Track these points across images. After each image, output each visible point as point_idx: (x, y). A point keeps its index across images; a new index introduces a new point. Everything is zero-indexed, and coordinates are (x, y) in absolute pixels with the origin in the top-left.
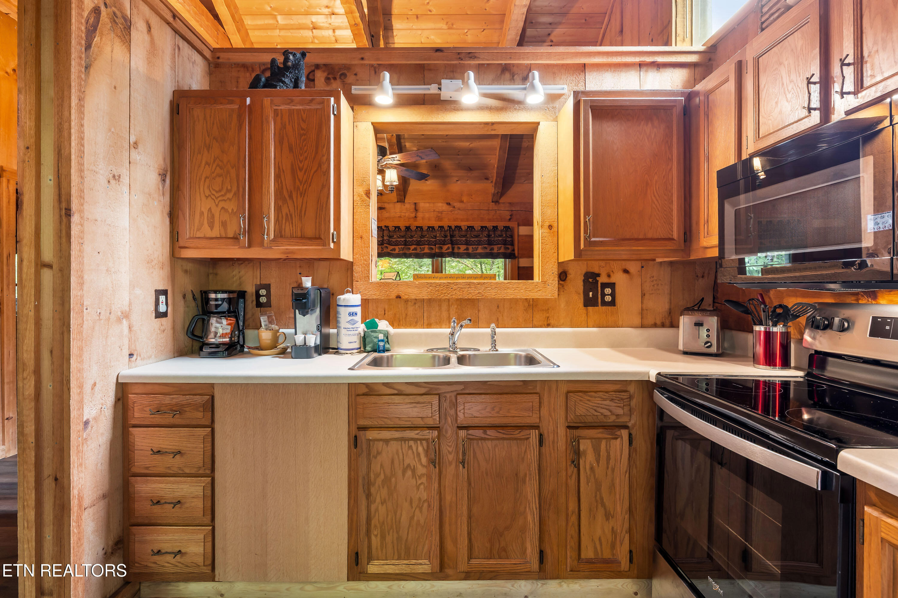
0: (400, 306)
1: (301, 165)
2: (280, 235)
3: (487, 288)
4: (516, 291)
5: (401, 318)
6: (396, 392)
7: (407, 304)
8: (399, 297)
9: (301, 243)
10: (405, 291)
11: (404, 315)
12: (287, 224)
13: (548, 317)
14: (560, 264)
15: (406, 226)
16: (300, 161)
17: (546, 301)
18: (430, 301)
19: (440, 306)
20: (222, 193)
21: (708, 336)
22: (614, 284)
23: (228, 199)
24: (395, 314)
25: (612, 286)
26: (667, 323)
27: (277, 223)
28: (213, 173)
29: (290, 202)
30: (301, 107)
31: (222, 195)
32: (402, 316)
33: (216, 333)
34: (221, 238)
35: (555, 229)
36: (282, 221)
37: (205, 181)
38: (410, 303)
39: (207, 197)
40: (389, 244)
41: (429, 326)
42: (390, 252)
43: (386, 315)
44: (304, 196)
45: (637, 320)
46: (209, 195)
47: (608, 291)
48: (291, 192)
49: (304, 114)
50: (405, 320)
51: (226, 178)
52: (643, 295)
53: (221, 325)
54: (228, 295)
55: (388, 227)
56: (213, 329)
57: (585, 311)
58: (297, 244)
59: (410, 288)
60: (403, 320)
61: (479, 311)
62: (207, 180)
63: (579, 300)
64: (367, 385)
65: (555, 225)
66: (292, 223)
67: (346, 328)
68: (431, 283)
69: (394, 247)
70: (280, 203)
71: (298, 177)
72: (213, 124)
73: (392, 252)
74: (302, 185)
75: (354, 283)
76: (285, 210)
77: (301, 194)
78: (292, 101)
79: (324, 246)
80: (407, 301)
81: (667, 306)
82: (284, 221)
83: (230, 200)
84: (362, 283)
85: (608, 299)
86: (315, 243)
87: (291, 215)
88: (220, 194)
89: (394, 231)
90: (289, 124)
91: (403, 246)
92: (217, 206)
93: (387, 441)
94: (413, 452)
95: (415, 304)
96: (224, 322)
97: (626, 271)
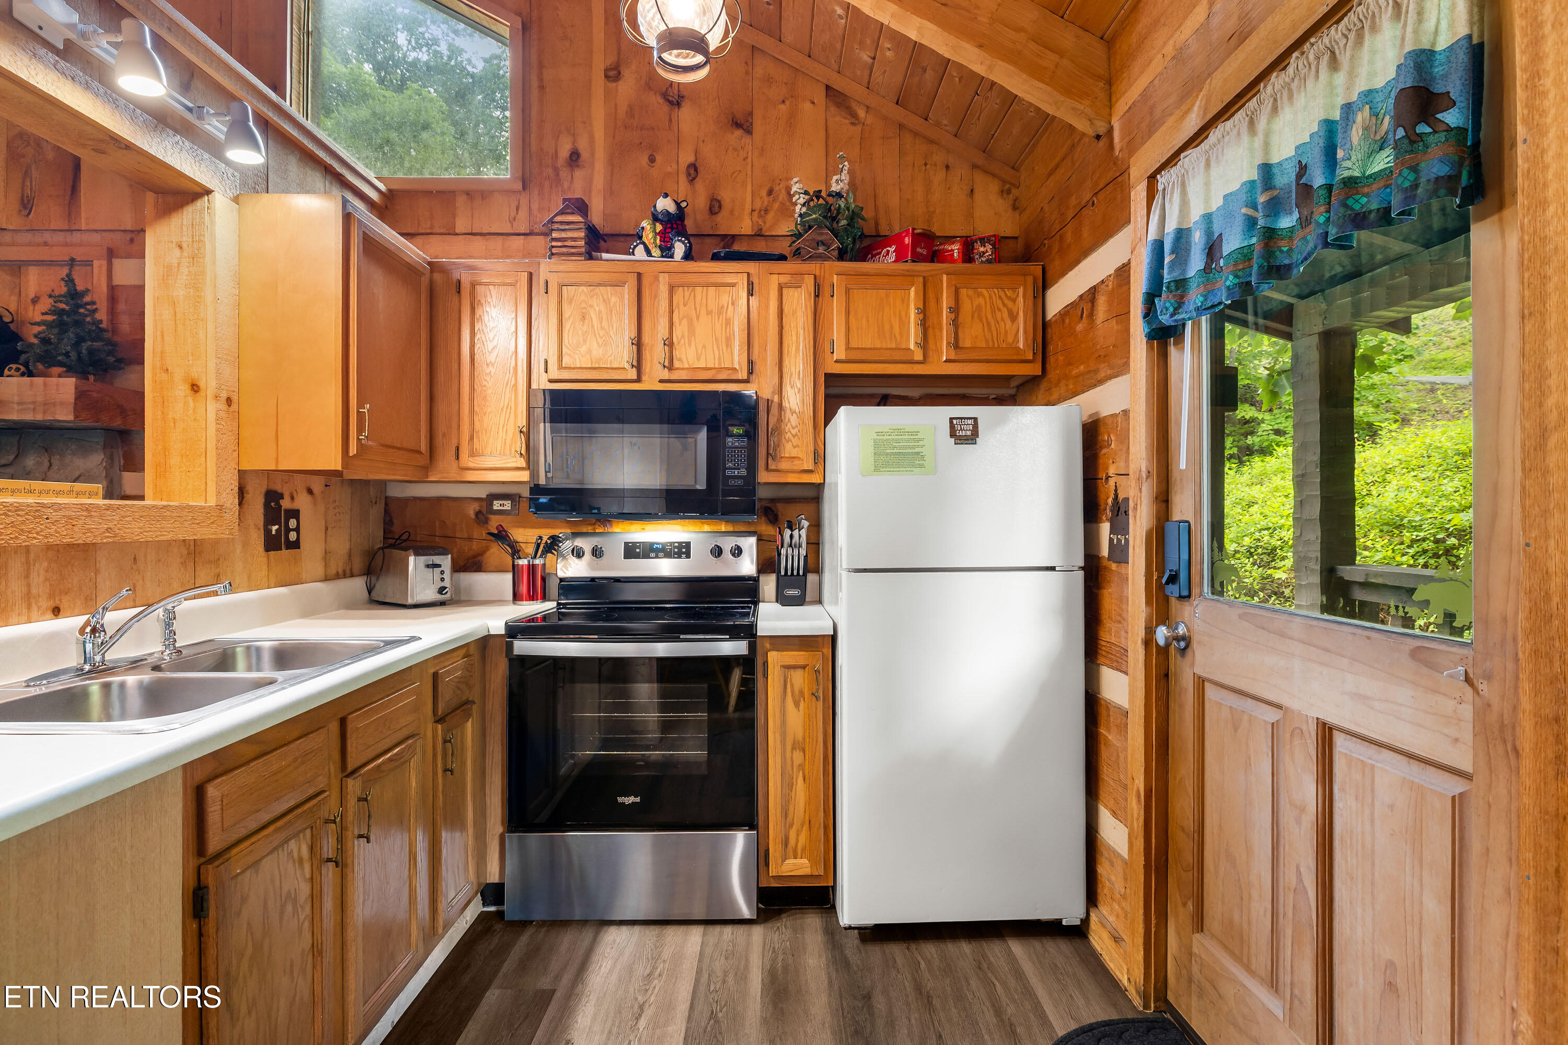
4: (177, 525)
13: (218, 575)
14: (242, 474)
17: (216, 543)
19: (4, 568)
21: (442, 580)
22: (298, 511)
25: (295, 514)
26: (348, 572)
35: (234, 407)
45: (320, 571)
47: (293, 523)
52: (327, 529)
57: (265, 559)
63: (257, 539)
65: (235, 398)
81: (348, 547)
85: (293, 536)
97: (310, 491)
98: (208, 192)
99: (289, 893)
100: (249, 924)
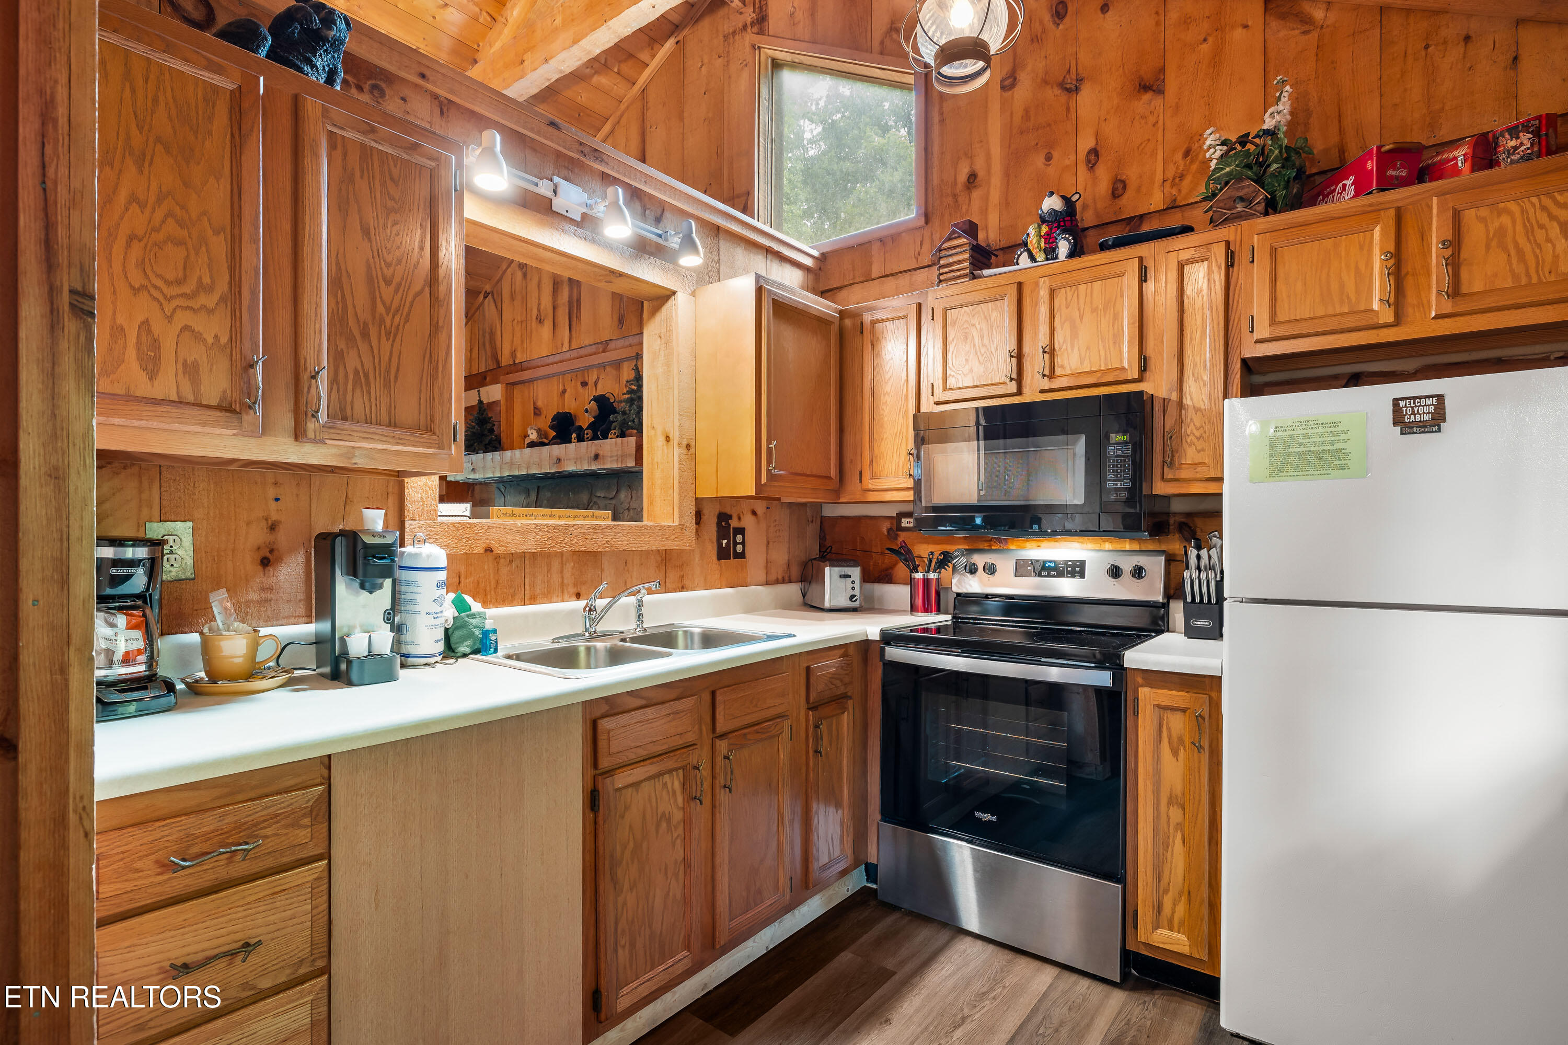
0: (486, 567)
1: (388, 273)
2: (341, 414)
3: (617, 533)
4: (652, 539)
5: (488, 589)
7: (498, 563)
8: (489, 550)
9: (393, 437)
10: (501, 539)
11: (493, 586)
12: (358, 392)
13: (682, 577)
14: (698, 500)
16: (385, 262)
17: (681, 552)
18: (534, 555)
19: (549, 565)
20: (186, 289)
21: (853, 589)
22: (744, 529)
23: (203, 307)
24: (478, 583)
25: (741, 531)
26: (787, 579)
27: (335, 387)
28: (158, 230)
29: (363, 347)
30: (390, 151)
31: (184, 295)
32: (490, 586)
33: (109, 653)
34: (181, 403)
35: (692, 450)
36: (346, 384)
37: (128, 245)
38: (502, 561)
39: (136, 291)
41: (533, 600)
43: (462, 584)
44: (394, 341)
45: (762, 577)
46: (143, 287)
47: (739, 538)
48: (366, 324)
49: (395, 166)
50: (495, 592)
51: (197, 254)
52: (768, 543)
53: (115, 630)
54: (150, 552)
56: (100, 644)
57: (718, 566)
58: (384, 439)
59: (508, 533)
60: (493, 592)
61: (602, 570)
62: (137, 248)
63: (711, 551)
64: (607, 699)
65: (693, 444)
66: (369, 393)
67: (431, 614)
68: (541, 525)
70: (342, 345)
71: (381, 297)
72: (156, 101)
74: (390, 315)
75: (407, 523)
76: (352, 362)
77: (388, 334)
78: (373, 130)
79: (439, 448)
80: (498, 557)
81: (786, 558)
82: (350, 386)
83: (210, 312)
84: (422, 522)
85: (739, 548)
86: (422, 440)
87: (366, 376)
88: (179, 290)
90: (362, 177)
92: (170, 319)
93: (637, 785)
94: (668, 792)
95: (511, 561)
97: (754, 513)
98: (674, 293)
99: (663, 814)
100: (630, 826)
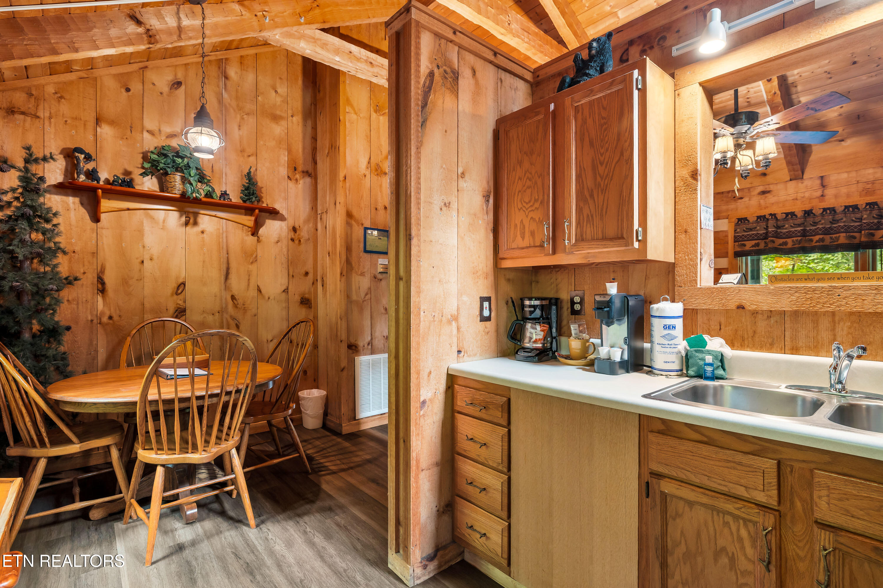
0: (743, 320)
1: (602, 159)
2: (581, 239)
5: (746, 336)
6: (705, 439)
7: (755, 317)
8: (741, 307)
9: (602, 245)
10: (752, 299)
11: (751, 333)
12: (588, 225)
15: (805, 211)
16: (600, 153)
18: (796, 314)
19: (816, 323)
20: (531, 204)
23: (536, 208)
24: (736, 331)
27: (579, 226)
28: (524, 186)
29: (590, 202)
30: (601, 95)
31: (531, 206)
32: (747, 334)
33: (531, 338)
34: (530, 247)
36: (583, 223)
37: (518, 195)
38: (760, 316)
39: (519, 210)
40: (777, 237)
41: (795, 350)
42: (779, 247)
43: (722, 331)
44: (605, 193)
46: (521, 208)
48: (592, 190)
49: (605, 100)
50: (753, 340)
51: (534, 188)
53: (536, 331)
54: (541, 302)
55: (775, 215)
56: (528, 335)
58: (598, 246)
59: (758, 294)
60: (750, 339)
62: (520, 194)
64: (664, 421)
66: (593, 224)
67: (660, 344)
68: (797, 287)
69: (784, 240)
70: (582, 205)
71: (599, 173)
72: (524, 139)
73: (781, 247)
74: (603, 180)
75: (676, 288)
76: (586, 211)
77: (602, 191)
78: (592, 91)
79: (626, 246)
80: (755, 313)
82: (585, 224)
83: (537, 209)
84: (686, 288)
86: (616, 243)
87: (592, 216)
88: (529, 205)
89: (786, 219)
90: (590, 117)
91: (799, 238)
92: (527, 216)
93: (691, 504)
94: (732, 533)
95: (769, 317)
96: (538, 327)
